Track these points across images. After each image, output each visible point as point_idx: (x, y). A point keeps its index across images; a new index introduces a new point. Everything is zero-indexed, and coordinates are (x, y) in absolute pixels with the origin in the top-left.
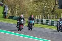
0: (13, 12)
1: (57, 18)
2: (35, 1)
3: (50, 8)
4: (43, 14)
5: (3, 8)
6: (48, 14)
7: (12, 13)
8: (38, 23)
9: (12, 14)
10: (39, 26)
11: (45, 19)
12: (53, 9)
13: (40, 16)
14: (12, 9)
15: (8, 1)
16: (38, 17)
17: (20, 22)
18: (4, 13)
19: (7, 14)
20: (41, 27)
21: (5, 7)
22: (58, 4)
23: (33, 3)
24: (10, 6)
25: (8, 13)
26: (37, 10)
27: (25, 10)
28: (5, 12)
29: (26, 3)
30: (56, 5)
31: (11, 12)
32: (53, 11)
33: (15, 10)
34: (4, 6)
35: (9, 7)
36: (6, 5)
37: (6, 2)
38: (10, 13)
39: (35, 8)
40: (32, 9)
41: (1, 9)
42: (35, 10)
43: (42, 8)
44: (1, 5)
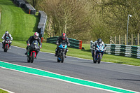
0: (58, 29)
2: (108, 4)
4: (126, 33)
5: (35, 18)
6: (136, 33)
7: (56, 30)
8: (113, 54)
9: (56, 33)
10: (117, 61)
11: (130, 43)
13: (117, 38)
14: (55, 21)
16: (113, 39)
17: (32, 46)
19: (43, 33)
21: (39, 17)
23: (103, 8)
24: (51, 14)
25: (46, 31)
26: (111, 24)
27: (85, 24)
28: (39, 27)
29: (87, 8)
31: (53, 27)
33: (62, 23)
34: (37, 14)
35: (48, 16)
36: (41, 12)
37: (41, 5)
38: (50, 29)
39: (108, 18)
40: (99, 22)
41: (31, 20)
42: (107, 23)
43: (124, 20)
44: (32, 12)
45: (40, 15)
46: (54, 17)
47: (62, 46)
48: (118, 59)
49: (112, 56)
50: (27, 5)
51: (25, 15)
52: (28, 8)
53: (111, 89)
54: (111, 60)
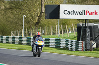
2: (9, 9)
3: (32, 18)
8: (13, 43)
12: (38, 19)
20: (20, 49)
48: (17, 47)
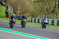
1: (57, 18)
2: (36, 2)
3: (50, 8)
4: (44, 14)
5: (6, 8)
6: (48, 14)
7: (15, 13)
12: (54, 9)
14: (14, 9)
15: (10, 2)
16: (39, 16)
17: (12, 20)
18: (7, 13)
21: (7, 7)
22: (58, 4)
23: (34, 3)
24: (12, 6)
25: (10, 13)
26: (38, 10)
27: (27, 10)
28: (7, 11)
29: (28, 4)
30: (56, 6)
31: (13, 11)
32: (53, 11)
33: (17, 10)
35: (11, 7)
37: (8, 2)
39: (37, 8)
40: (33, 9)
41: (4, 8)
42: (36, 10)
43: (43, 8)
44: (4, 5)
45: (8, 6)
46: (14, 7)
47: (24, 20)
49: (38, 23)
50: (2, 2)
51: (2, 7)
52: (3, 4)
53: (38, 37)
54: (37, 25)
